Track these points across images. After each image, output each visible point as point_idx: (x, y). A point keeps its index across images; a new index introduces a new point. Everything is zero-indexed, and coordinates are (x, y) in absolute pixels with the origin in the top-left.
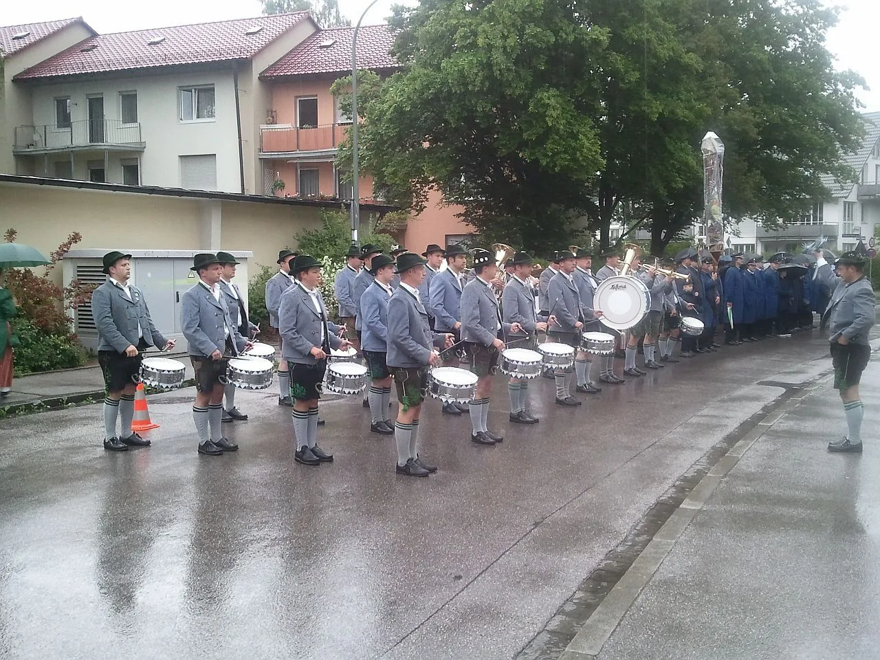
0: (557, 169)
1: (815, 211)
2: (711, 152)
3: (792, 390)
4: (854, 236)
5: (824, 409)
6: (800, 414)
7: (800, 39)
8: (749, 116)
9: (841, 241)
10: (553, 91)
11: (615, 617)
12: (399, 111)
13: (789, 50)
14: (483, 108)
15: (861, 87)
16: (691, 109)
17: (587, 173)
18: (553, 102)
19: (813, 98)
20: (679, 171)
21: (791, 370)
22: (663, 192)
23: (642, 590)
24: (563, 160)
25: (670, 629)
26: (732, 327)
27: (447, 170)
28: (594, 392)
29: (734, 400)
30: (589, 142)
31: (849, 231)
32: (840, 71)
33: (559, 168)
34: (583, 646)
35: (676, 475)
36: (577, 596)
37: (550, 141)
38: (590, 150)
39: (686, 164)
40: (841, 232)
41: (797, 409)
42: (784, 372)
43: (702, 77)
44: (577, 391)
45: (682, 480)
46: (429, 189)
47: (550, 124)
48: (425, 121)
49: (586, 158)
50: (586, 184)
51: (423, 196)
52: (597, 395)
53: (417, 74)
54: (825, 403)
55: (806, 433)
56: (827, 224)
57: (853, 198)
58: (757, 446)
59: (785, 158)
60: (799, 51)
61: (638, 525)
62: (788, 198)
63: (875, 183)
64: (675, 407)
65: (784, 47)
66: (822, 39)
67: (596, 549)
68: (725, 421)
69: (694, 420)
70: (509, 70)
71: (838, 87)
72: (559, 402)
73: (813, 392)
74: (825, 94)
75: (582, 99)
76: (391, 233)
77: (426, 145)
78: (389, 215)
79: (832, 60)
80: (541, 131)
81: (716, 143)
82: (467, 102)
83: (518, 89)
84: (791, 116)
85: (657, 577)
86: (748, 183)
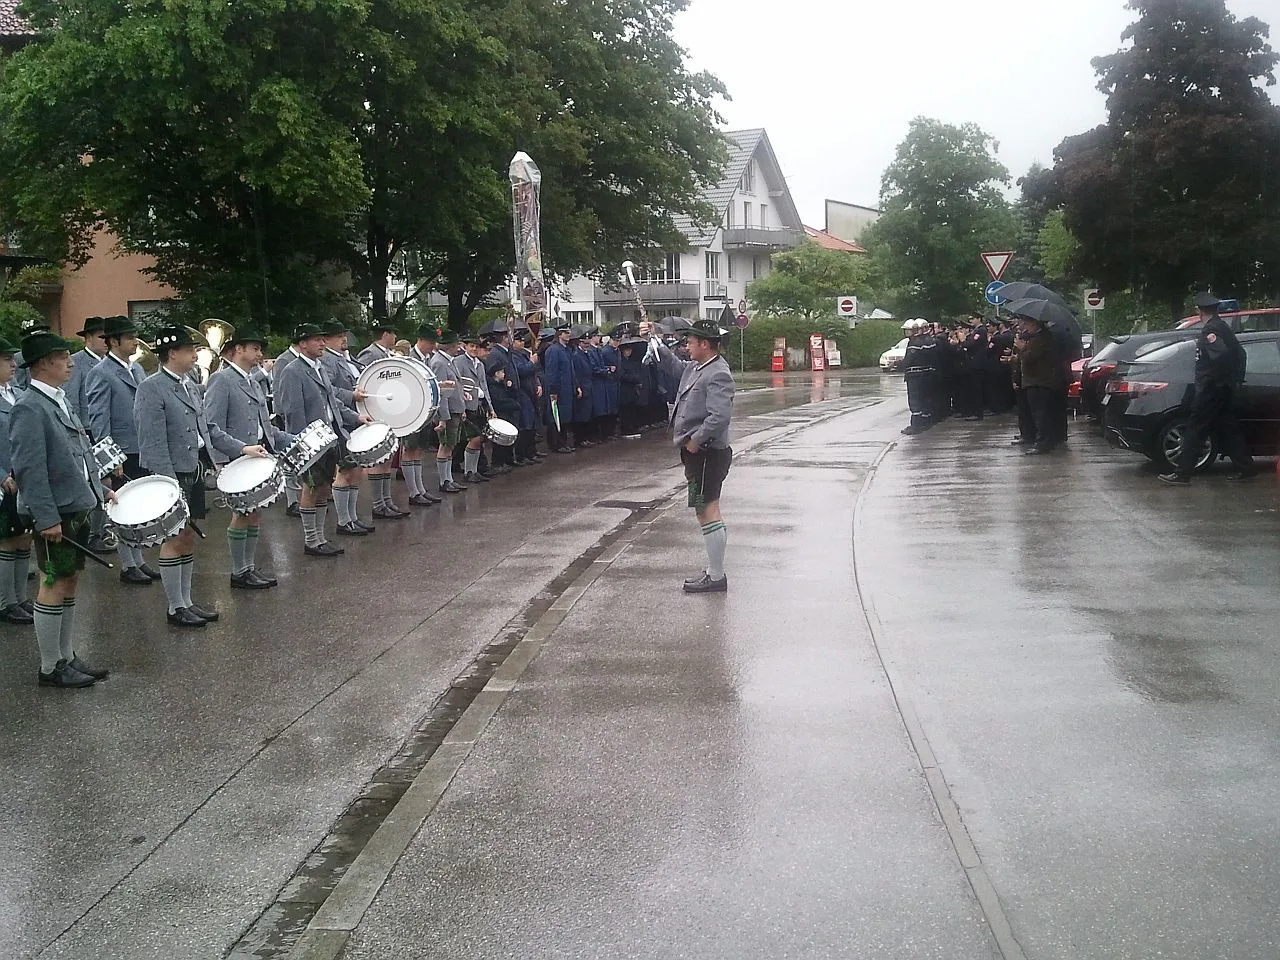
0: (299, 201)
1: (669, 264)
2: (523, 180)
3: (640, 511)
4: (718, 298)
5: (679, 535)
6: (649, 545)
7: (640, 25)
8: (575, 131)
9: (704, 305)
10: (286, 83)
11: (382, 867)
12: (36, 103)
13: (626, 39)
14: (176, 105)
15: (721, 95)
16: (493, 118)
17: (346, 207)
18: (287, 99)
19: (660, 108)
20: (480, 207)
21: (640, 484)
22: (459, 236)
23: (424, 821)
24: (309, 187)
25: (462, 873)
26: (559, 429)
27: (122, 201)
28: (365, 532)
29: (563, 530)
30: (346, 162)
31: (713, 293)
32: (693, 72)
33: (302, 199)
34: (335, 919)
35: (480, 645)
36: (327, 843)
37: (285, 159)
38: (347, 173)
39: (490, 198)
40: (703, 293)
41: (646, 538)
42: (631, 488)
43: (507, 71)
44: (338, 533)
45: (487, 652)
46: (95, 229)
47: (284, 133)
48: (82, 123)
49: (342, 186)
50: (347, 224)
51: (85, 239)
52: (370, 537)
53: (63, 48)
54: (680, 526)
55: (656, 570)
56: (686, 282)
57: (716, 246)
58: (592, 593)
59: (626, 191)
60: (639, 42)
61: (422, 723)
62: (632, 246)
63: (743, 228)
64: (482, 546)
65: (619, 36)
66: (669, 26)
67: (358, 768)
68: (549, 562)
69: (507, 563)
70: (216, 48)
71: (691, 95)
72: (309, 552)
73: (667, 512)
74: (675, 103)
75: (333, 98)
76: (30, 300)
77: (87, 160)
78: (28, 270)
79: (682, 57)
80: (271, 142)
81: (528, 168)
82: (150, 96)
83: (232, 77)
84: (630, 133)
85: (447, 798)
86: (577, 226)
